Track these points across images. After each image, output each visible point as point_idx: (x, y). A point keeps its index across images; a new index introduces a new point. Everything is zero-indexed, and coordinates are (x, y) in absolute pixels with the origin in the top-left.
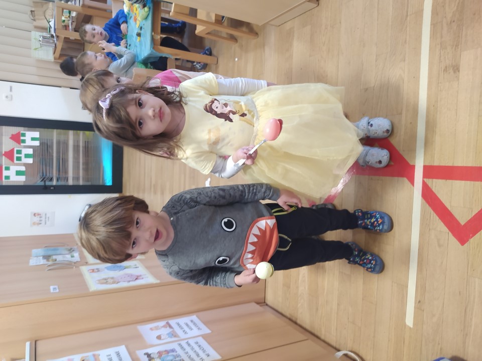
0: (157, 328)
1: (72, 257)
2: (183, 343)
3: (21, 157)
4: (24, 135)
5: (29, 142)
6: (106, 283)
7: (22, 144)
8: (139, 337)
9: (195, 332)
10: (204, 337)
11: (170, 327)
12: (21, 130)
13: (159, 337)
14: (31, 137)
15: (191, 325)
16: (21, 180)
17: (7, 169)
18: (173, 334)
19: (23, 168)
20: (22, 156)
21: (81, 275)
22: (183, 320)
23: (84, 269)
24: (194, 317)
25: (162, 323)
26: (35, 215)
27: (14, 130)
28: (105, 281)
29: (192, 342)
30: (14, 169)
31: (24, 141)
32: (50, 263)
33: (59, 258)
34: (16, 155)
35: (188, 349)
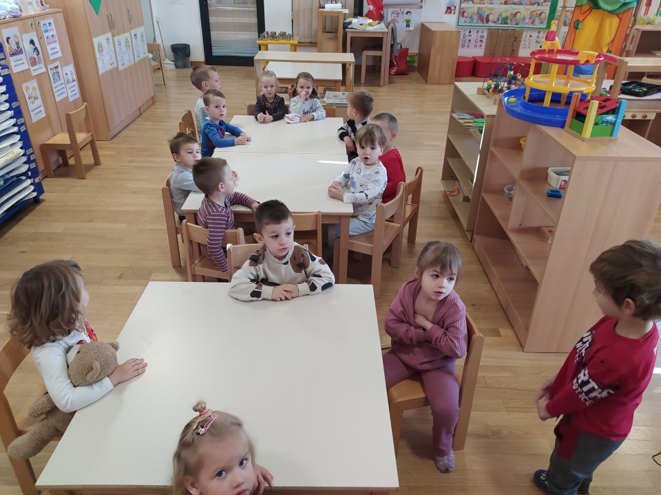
0: (72, 74)
6: (99, 46)
10: (67, 97)
11: (73, 81)
13: (66, 74)
22: (77, 89)
24: (78, 96)
25: (75, 77)
28: (100, 46)
29: (64, 90)
35: (61, 87)
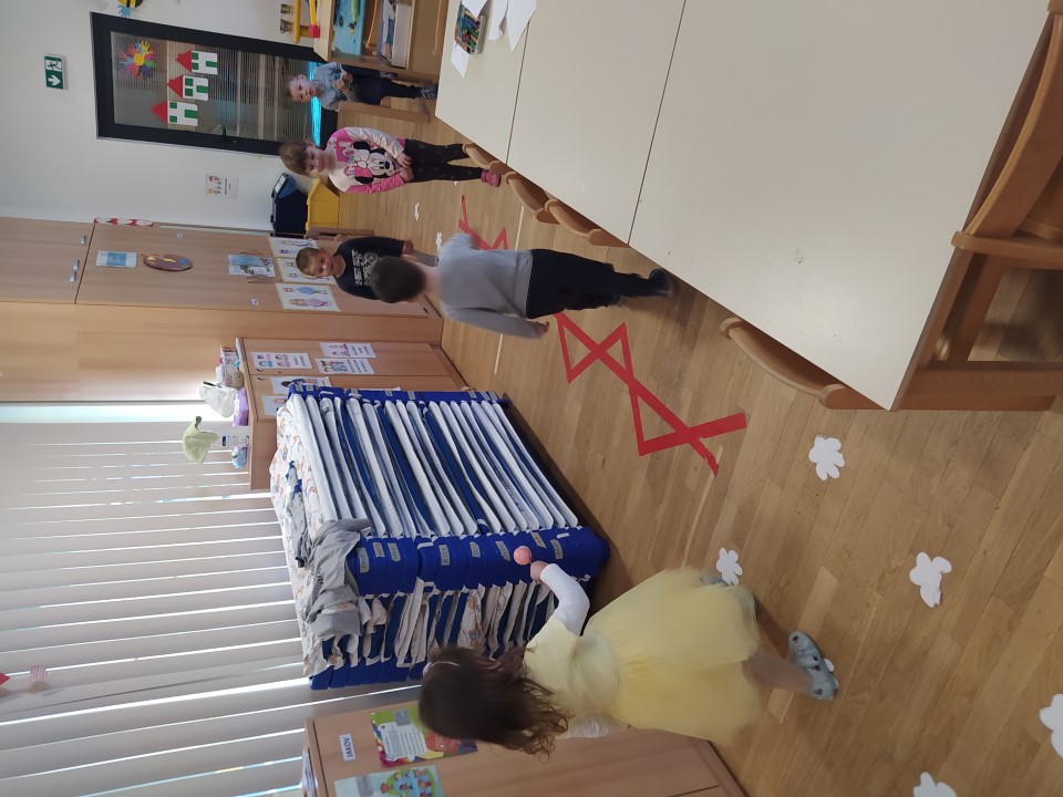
0: (335, 347)
1: (268, 270)
2: (351, 360)
3: (191, 90)
4: (196, 57)
5: (203, 69)
6: (297, 304)
7: (194, 71)
8: (320, 350)
9: (365, 355)
10: (370, 359)
11: (346, 348)
12: (191, 47)
14: (206, 60)
15: (363, 350)
16: (193, 122)
17: (174, 106)
18: (346, 354)
19: (194, 108)
20: (194, 88)
21: (276, 293)
22: (357, 346)
23: (279, 287)
24: (368, 345)
25: (340, 344)
26: (211, 178)
27: (182, 48)
28: (296, 302)
30: (182, 107)
31: (196, 66)
32: (249, 275)
33: (256, 270)
34: (185, 87)
35: (353, 364)
